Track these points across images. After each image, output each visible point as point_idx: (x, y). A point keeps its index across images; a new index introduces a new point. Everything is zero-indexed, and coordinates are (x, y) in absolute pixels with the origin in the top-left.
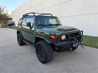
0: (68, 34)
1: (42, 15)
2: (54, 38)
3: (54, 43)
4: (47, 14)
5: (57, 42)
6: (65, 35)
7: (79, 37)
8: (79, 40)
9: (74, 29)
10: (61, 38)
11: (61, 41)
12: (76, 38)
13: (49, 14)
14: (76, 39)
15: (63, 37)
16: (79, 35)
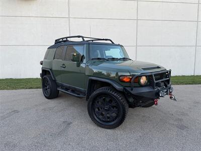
0: (152, 75)
1: (93, 40)
2: (128, 80)
3: (128, 89)
4: (103, 40)
5: (134, 89)
6: (146, 76)
7: (166, 81)
8: (166, 86)
9: (158, 67)
10: (139, 82)
11: (139, 86)
12: (162, 82)
13: (106, 40)
14: (162, 84)
15: (143, 80)
16: (167, 77)
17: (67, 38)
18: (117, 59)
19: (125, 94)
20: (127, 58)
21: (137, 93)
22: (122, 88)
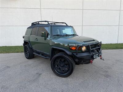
0: (89, 45)
2: (75, 49)
3: (75, 54)
5: (78, 54)
6: (86, 46)
7: (98, 48)
8: (98, 52)
9: (94, 40)
10: (81, 50)
11: (81, 52)
12: (95, 49)
14: (96, 51)
15: (84, 49)
16: (98, 46)
17: (38, 22)
18: (69, 35)
19: (73, 57)
20: (75, 35)
21: (80, 57)
22: (71, 53)
